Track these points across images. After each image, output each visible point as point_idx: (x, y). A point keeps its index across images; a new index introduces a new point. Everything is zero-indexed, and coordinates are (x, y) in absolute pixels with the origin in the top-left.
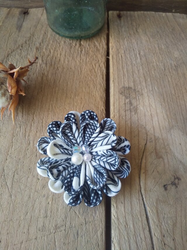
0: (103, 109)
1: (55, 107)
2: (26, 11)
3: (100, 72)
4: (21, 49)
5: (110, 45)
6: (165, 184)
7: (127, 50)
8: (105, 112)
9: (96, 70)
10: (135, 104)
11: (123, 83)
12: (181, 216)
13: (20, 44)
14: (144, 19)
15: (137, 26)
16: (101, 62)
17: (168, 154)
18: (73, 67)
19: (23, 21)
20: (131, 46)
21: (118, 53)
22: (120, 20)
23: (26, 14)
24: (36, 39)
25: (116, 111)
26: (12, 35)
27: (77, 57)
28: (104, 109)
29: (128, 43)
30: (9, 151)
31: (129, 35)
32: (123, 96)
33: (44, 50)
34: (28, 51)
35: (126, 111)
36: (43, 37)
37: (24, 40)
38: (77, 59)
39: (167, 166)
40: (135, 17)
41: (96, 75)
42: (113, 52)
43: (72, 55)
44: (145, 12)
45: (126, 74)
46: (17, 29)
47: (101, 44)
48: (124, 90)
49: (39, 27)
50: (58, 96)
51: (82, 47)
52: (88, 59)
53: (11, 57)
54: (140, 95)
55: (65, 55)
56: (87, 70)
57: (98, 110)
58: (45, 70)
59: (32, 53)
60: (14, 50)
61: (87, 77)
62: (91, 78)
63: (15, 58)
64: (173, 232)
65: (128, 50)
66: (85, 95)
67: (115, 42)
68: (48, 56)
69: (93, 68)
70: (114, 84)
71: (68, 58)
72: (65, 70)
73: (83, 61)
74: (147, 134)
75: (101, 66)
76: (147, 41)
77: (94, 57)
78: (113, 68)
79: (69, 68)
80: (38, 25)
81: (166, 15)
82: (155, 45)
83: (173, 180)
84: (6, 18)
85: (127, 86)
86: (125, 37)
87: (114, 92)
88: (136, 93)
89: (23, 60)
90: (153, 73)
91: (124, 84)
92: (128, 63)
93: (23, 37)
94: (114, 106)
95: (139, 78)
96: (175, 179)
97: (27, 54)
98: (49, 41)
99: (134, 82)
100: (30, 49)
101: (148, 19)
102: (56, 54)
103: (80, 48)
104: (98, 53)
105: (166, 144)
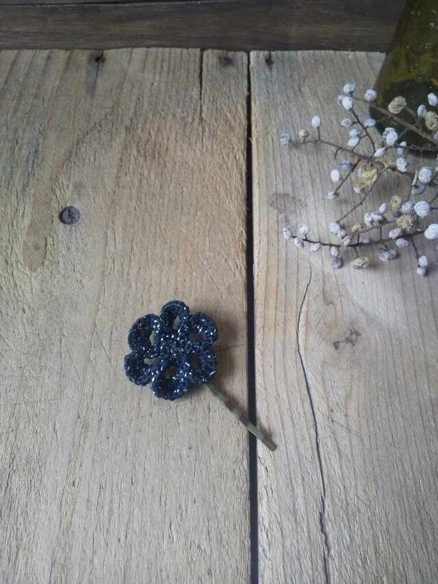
0: (242, 232)
1: (165, 230)
2: (100, 55)
3: (237, 168)
4: (98, 131)
5: (253, 118)
6: (337, 340)
7: (281, 128)
8: (245, 237)
9: (230, 166)
10: (294, 222)
11: (274, 187)
12: (359, 385)
13: (96, 120)
14: (314, 66)
15: (300, 80)
16: (238, 150)
17: (342, 298)
18: (191, 159)
19: (97, 75)
20: (290, 120)
21: (267, 133)
22: (271, 68)
23: (101, 60)
24: (123, 110)
25: (263, 234)
26: (81, 103)
27: (196, 142)
28: (244, 232)
29: (283, 115)
30: (100, 298)
31: (286, 99)
32: (275, 209)
33: (139, 132)
34: (111, 134)
35: (278, 233)
36: (136, 108)
37: (103, 113)
38: (196, 146)
39: (340, 315)
40: (297, 61)
41: (230, 175)
42: (258, 132)
43: (187, 140)
44: (317, 52)
45: (280, 171)
46: (87, 92)
47: (237, 118)
48: (277, 199)
49: (127, 86)
50: (169, 211)
51: (204, 124)
52: (215, 146)
53: (83, 144)
54: (303, 207)
55: (176, 140)
56: (214, 164)
57: (234, 233)
58: (145, 167)
59: (120, 137)
60: (87, 132)
61: (214, 177)
62: (221, 179)
63: (90, 147)
64: (346, 405)
65: (283, 127)
66: (211, 209)
67: (261, 112)
68: (148, 141)
69: (224, 161)
70: (260, 188)
71: (181, 146)
72: (177, 167)
73: (207, 150)
74: (310, 268)
75: (237, 158)
76: (317, 109)
77: (226, 141)
78: (258, 160)
79: (184, 164)
80: (123, 83)
81: (355, 55)
82: (332, 117)
83: (348, 335)
84: (66, 70)
85: (282, 192)
86: (278, 102)
87: (259, 203)
88: (295, 203)
89: (105, 149)
90: (326, 169)
91: (276, 188)
92: (284, 151)
93: (100, 107)
94: (260, 226)
95: (302, 178)
96: (351, 334)
97: (111, 139)
98: (147, 114)
99: (293, 184)
100: (114, 129)
101: (322, 66)
102: (161, 138)
103: (201, 125)
104: (232, 135)
105: (340, 283)
